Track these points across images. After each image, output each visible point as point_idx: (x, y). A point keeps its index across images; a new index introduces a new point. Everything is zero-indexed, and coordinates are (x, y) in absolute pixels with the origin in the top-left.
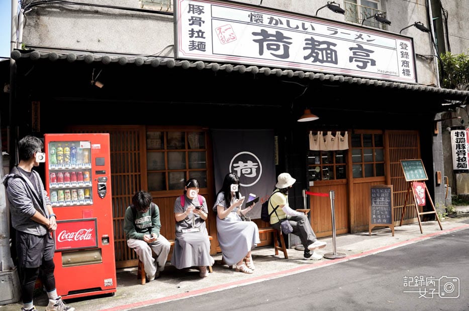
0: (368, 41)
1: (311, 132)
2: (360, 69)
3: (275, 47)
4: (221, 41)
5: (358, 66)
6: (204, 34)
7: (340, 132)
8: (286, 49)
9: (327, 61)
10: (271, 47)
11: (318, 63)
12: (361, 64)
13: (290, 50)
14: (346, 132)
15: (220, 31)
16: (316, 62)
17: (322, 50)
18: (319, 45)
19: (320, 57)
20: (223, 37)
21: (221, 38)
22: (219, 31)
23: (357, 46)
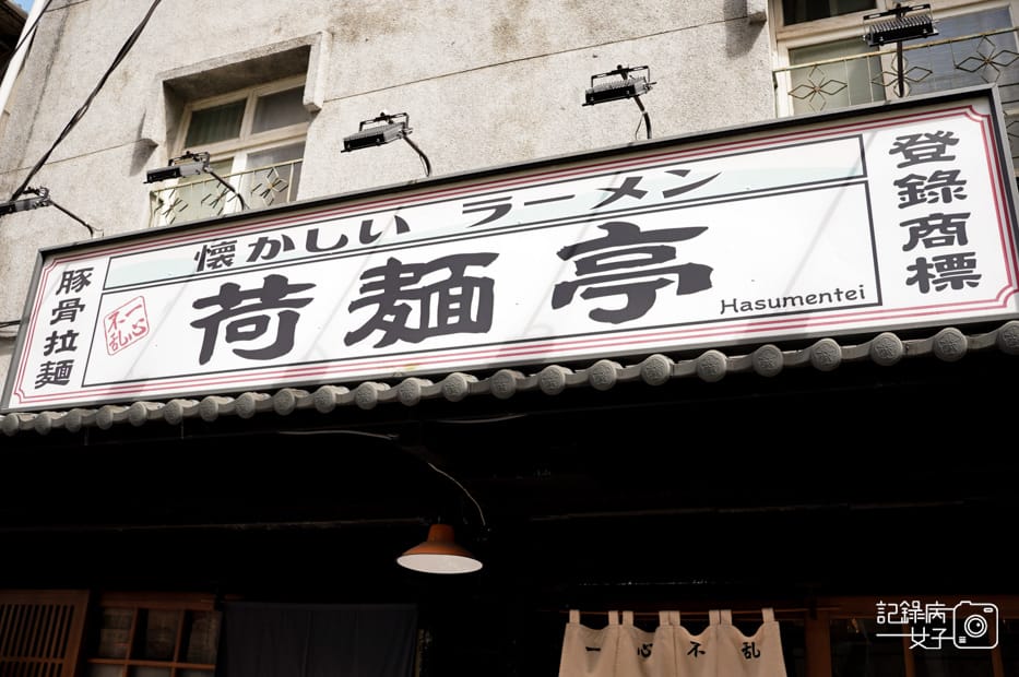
0: (667, 194)
1: (575, 615)
2: (609, 326)
3: (251, 328)
4: (110, 348)
5: (597, 315)
6: (76, 338)
7: (727, 615)
8: (288, 323)
9: (444, 329)
10: (241, 330)
11: (401, 345)
12: (619, 302)
13: (298, 326)
14: (768, 614)
15: (114, 322)
16: (393, 341)
17: (424, 294)
18: (415, 280)
19: (413, 321)
20: (117, 335)
21: (110, 340)
22: (111, 321)
23: (604, 233)
